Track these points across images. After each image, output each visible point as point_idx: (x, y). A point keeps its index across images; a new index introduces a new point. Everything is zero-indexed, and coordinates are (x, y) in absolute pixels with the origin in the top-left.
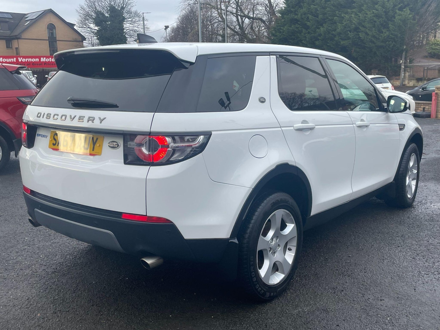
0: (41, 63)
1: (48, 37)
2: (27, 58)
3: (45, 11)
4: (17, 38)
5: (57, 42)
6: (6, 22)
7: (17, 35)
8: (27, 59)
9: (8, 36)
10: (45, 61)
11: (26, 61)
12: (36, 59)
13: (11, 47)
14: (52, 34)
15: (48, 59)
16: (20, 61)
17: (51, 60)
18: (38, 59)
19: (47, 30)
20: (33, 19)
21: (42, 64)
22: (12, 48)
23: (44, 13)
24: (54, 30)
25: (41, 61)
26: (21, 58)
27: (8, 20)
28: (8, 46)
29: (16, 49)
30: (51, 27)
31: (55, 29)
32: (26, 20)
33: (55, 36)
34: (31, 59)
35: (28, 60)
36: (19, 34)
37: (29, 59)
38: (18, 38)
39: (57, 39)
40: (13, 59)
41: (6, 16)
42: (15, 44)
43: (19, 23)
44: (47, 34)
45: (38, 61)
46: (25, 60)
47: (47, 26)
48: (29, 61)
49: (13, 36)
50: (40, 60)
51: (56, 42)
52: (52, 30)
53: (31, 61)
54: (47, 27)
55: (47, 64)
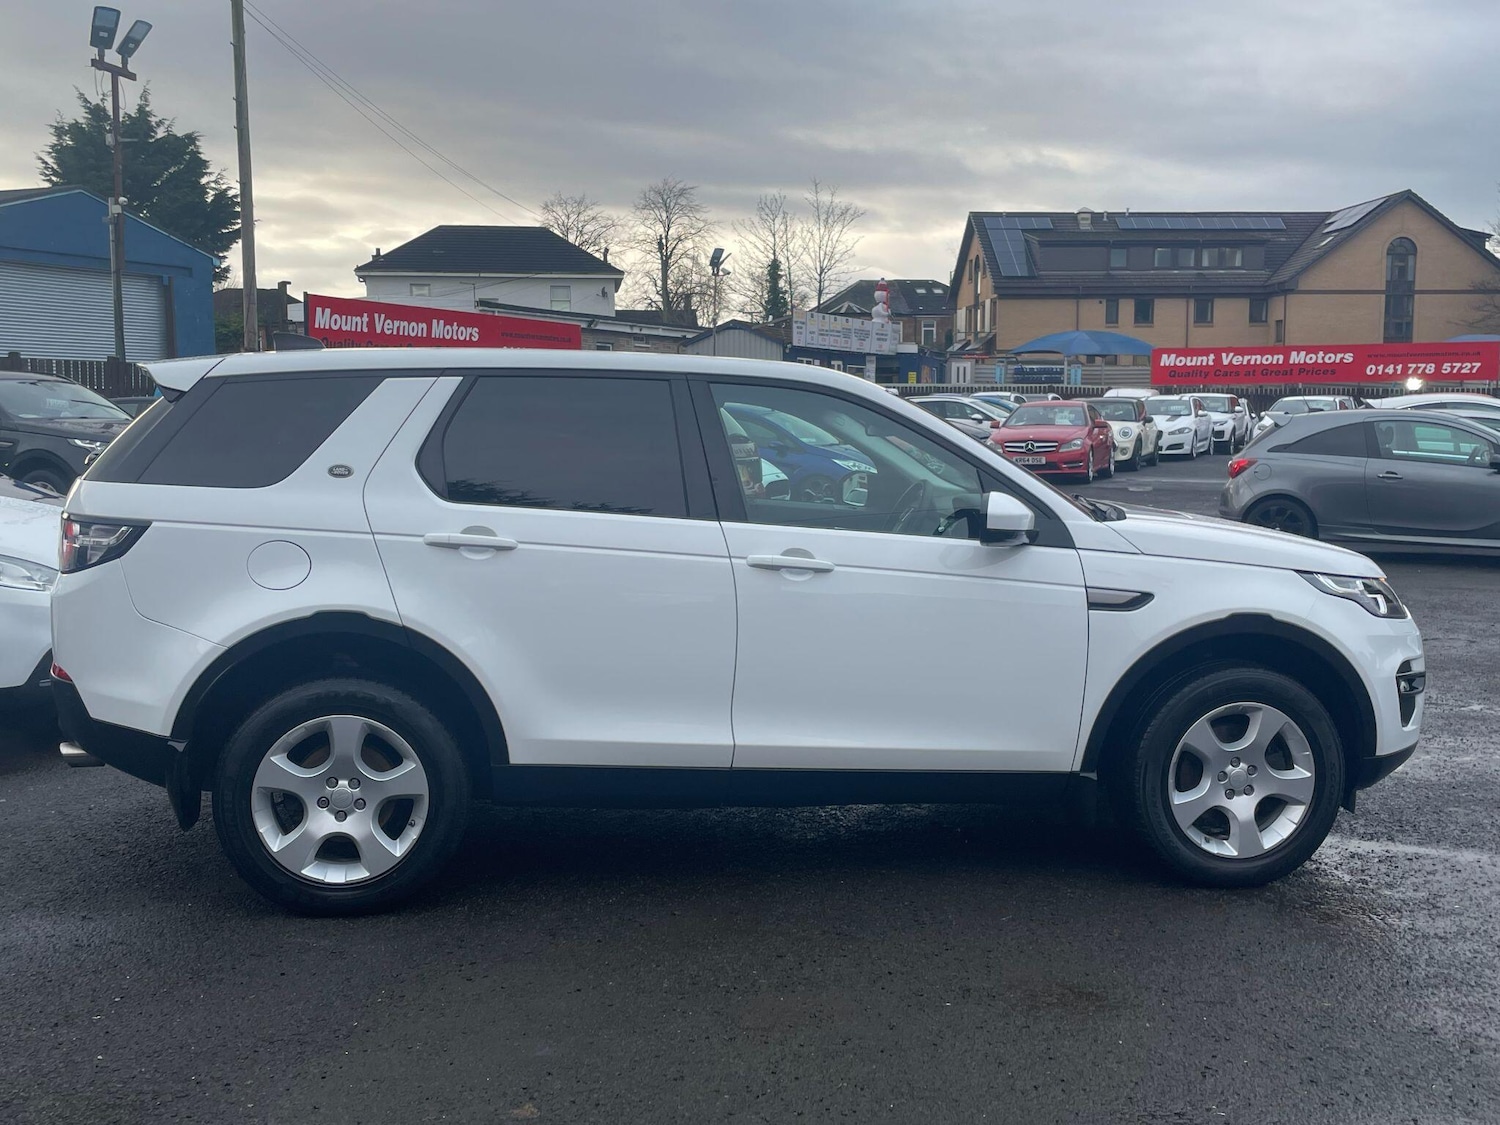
0: (1289, 369)
1: (1387, 281)
2: (1248, 355)
3: (1389, 197)
4: (1285, 290)
5: (1416, 296)
6: (1262, 243)
7: (1285, 282)
8: (1247, 358)
9: (1258, 284)
10: (1302, 362)
11: (1245, 363)
12: (1276, 357)
13: (1264, 319)
14: (1403, 271)
15: (1313, 356)
16: (1226, 362)
17: (1323, 358)
18: (1281, 357)
19: (1384, 261)
20: (1345, 228)
21: (1292, 370)
22: (1266, 321)
23: (1383, 207)
24: (1411, 258)
25: (1291, 362)
26: (1231, 354)
27: (1268, 235)
28: (1256, 317)
29: (1277, 325)
30: (1402, 252)
31: (1415, 254)
32: (1326, 231)
33: (1410, 278)
34: (1259, 357)
35: (1249, 361)
36: (1292, 278)
37: (1254, 357)
38: (1289, 290)
39: (1417, 288)
40: (1205, 358)
41: (1267, 224)
42: (1276, 309)
43: (1304, 242)
44: (1384, 273)
45: (1281, 362)
46: (1241, 358)
47: (1387, 246)
48: (1252, 362)
49: (1273, 285)
50: (1287, 358)
51: (1413, 296)
52: (1403, 257)
53: (1258, 362)
54: (1389, 249)
55: (1308, 371)
